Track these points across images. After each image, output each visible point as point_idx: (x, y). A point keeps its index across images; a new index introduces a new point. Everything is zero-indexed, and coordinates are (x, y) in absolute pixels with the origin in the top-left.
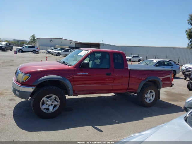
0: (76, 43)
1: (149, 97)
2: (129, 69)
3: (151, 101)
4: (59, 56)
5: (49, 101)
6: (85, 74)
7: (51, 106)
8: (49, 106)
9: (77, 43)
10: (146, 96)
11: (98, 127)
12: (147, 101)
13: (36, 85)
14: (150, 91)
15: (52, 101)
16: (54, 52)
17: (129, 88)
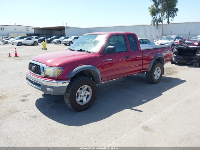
0: (34, 29)
1: (157, 74)
2: (141, 49)
3: (158, 77)
4: (21, 46)
5: (82, 92)
6: (110, 60)
7: (84, 97)
8: (83, 97)
9: (36, 29)
10: (155, 74)
11: (134, 108)
12: (156, 78)
13: (70, 78)
14: (157, 68)
15: (85, 92)
16: (14, 41)
17: (143, 68)
